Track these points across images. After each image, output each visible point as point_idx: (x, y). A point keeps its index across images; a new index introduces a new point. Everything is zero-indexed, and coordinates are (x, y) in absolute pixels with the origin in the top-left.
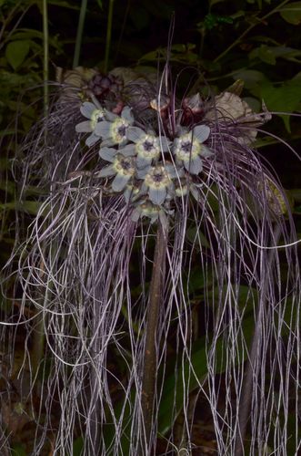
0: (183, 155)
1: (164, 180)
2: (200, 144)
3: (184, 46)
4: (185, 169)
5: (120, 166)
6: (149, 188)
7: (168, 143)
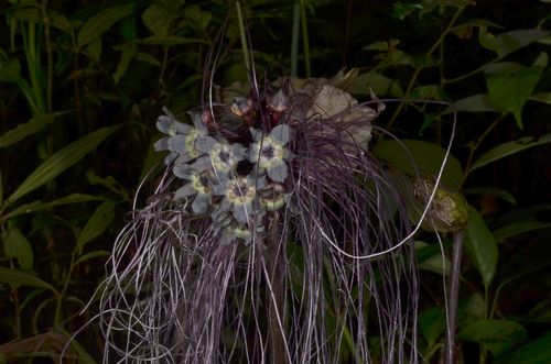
0: (265, 163)
1: (249, 193)
2: (283, 147)
3: (385, 43)
4: (267, 177)
5: (200, 184)
6: (232, 205)
7: (243, 150)
